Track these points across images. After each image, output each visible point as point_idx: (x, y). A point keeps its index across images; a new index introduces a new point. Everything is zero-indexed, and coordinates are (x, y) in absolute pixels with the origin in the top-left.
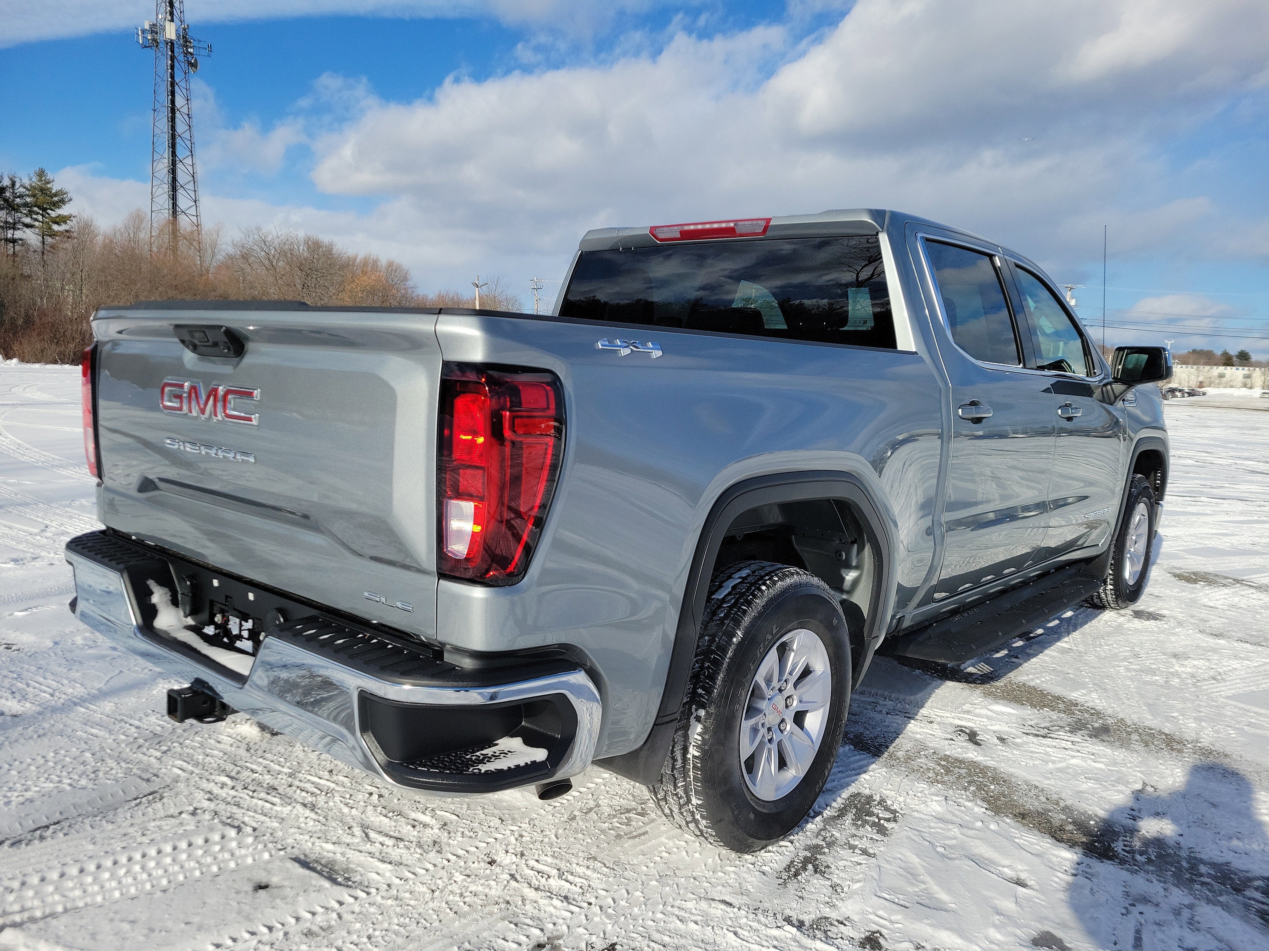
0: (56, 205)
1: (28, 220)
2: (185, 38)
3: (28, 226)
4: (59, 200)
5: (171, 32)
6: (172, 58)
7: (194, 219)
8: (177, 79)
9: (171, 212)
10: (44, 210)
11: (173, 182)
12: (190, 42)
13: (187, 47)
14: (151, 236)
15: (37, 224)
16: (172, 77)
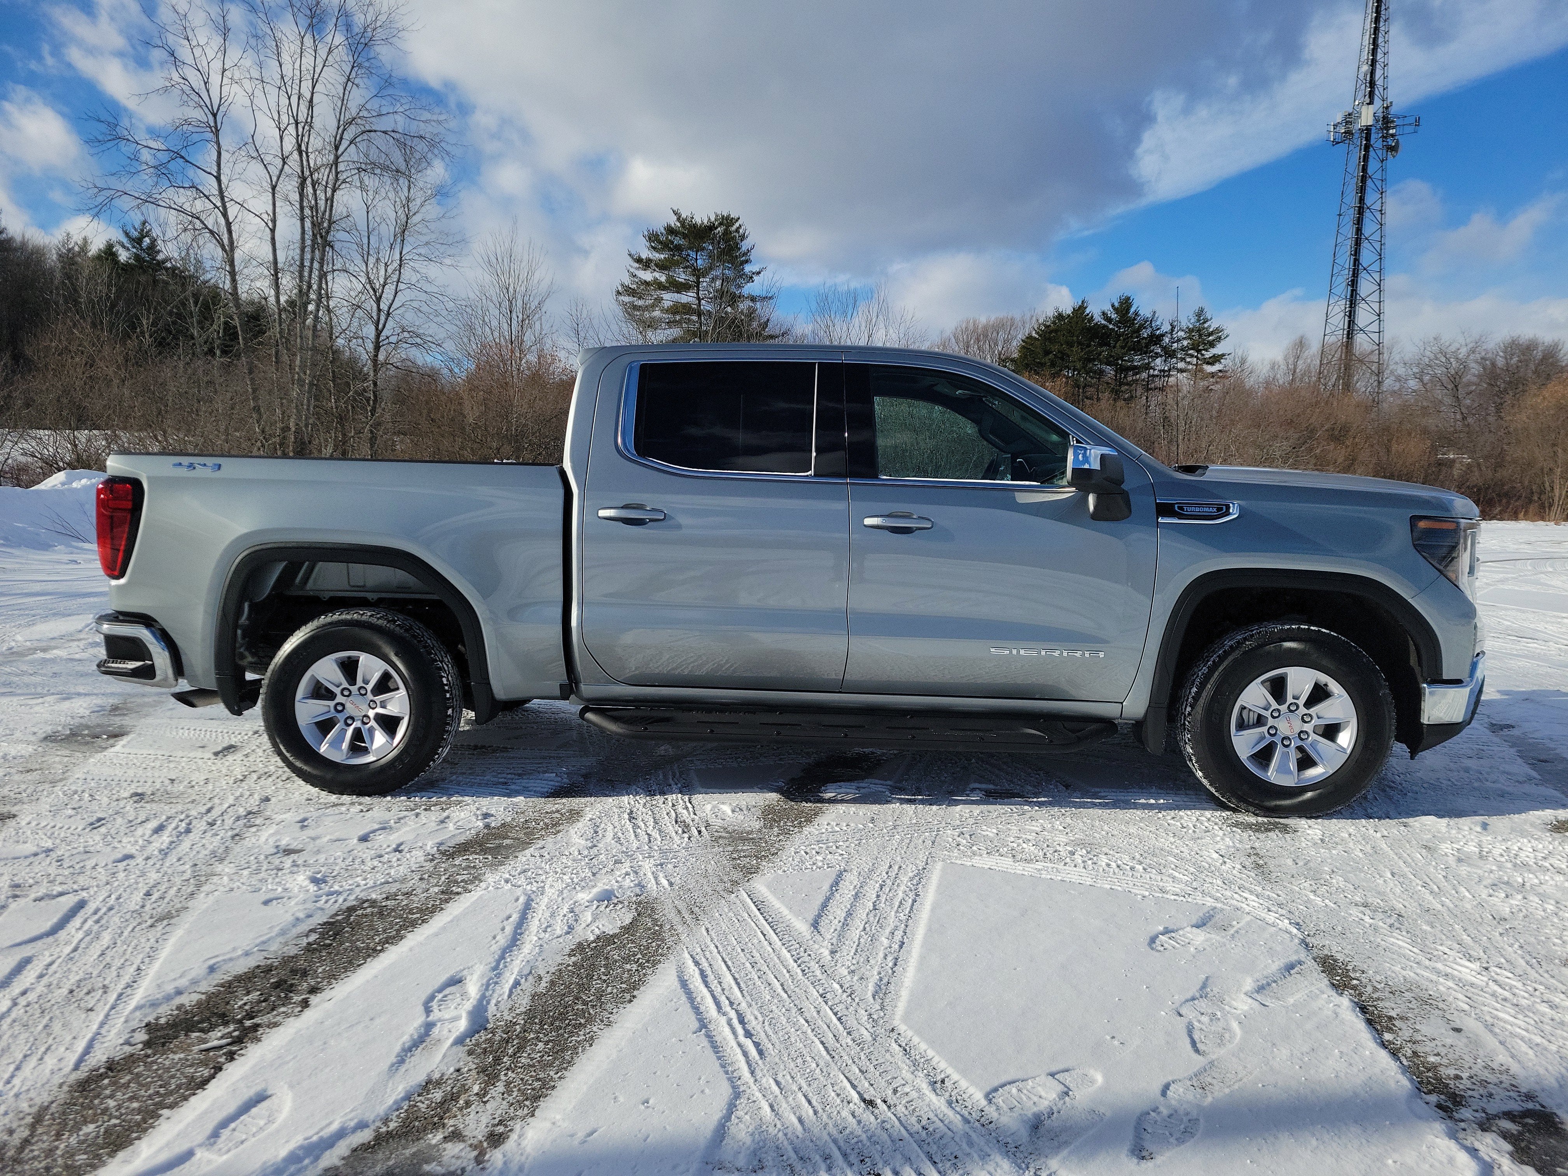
0: (1212, 345)
1: (1181, 365)
2: (1386, 121)
3: (1182, 371)
4: (1217, 337)
5: (1367, 117)
6: (1367, 148)
7: (1375, 337)
8: (1370, 171)
9: (1345, 332)
10: (1199, 351)
11: (1352, 296)
12: (1393, 122)
13: (1388, 129)
14: (1321, 364)
15: (1190, 367)
16: (1364, 169)
